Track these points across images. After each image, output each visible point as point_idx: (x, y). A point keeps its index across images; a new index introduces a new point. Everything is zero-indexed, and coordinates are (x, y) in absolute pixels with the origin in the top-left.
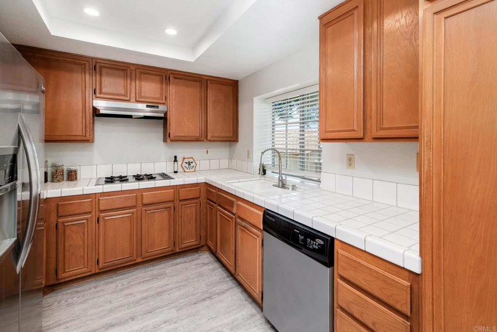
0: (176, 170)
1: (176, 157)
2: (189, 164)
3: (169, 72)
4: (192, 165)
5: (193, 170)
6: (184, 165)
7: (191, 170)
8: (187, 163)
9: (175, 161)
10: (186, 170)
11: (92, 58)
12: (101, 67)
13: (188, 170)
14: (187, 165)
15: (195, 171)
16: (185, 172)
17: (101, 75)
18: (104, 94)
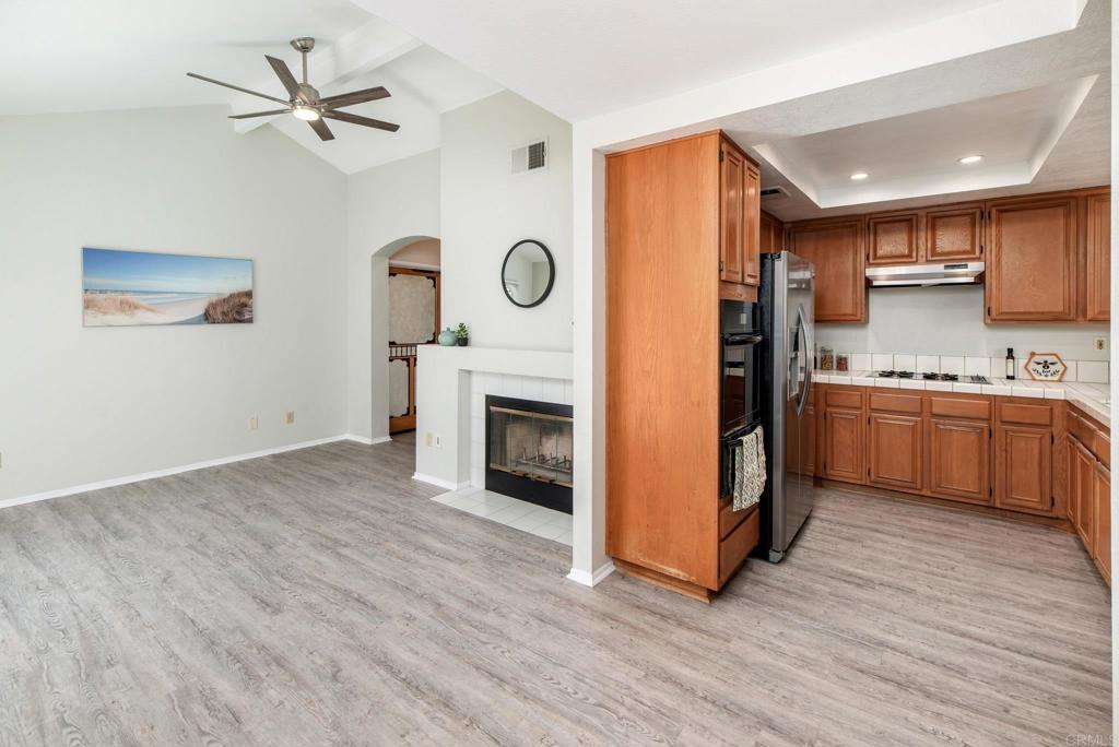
0: (1011, 374)
1: (1010, 351)
2: (1046, 365)
3: (989, 204)
4: (1052, 368)
5: (1056, 378)
6: (1032, 366)
7: (1049, 378)
8: (1039, 364)
9: (1007, 358)
10: (1037, 377)
11: (865, 215)
12: (876, 224)
13: (1043, 378)
14: (1040, 368)
15: (1060, 381)
16: (1034, 379)
17: (875, 234)
18: (879, 258)
